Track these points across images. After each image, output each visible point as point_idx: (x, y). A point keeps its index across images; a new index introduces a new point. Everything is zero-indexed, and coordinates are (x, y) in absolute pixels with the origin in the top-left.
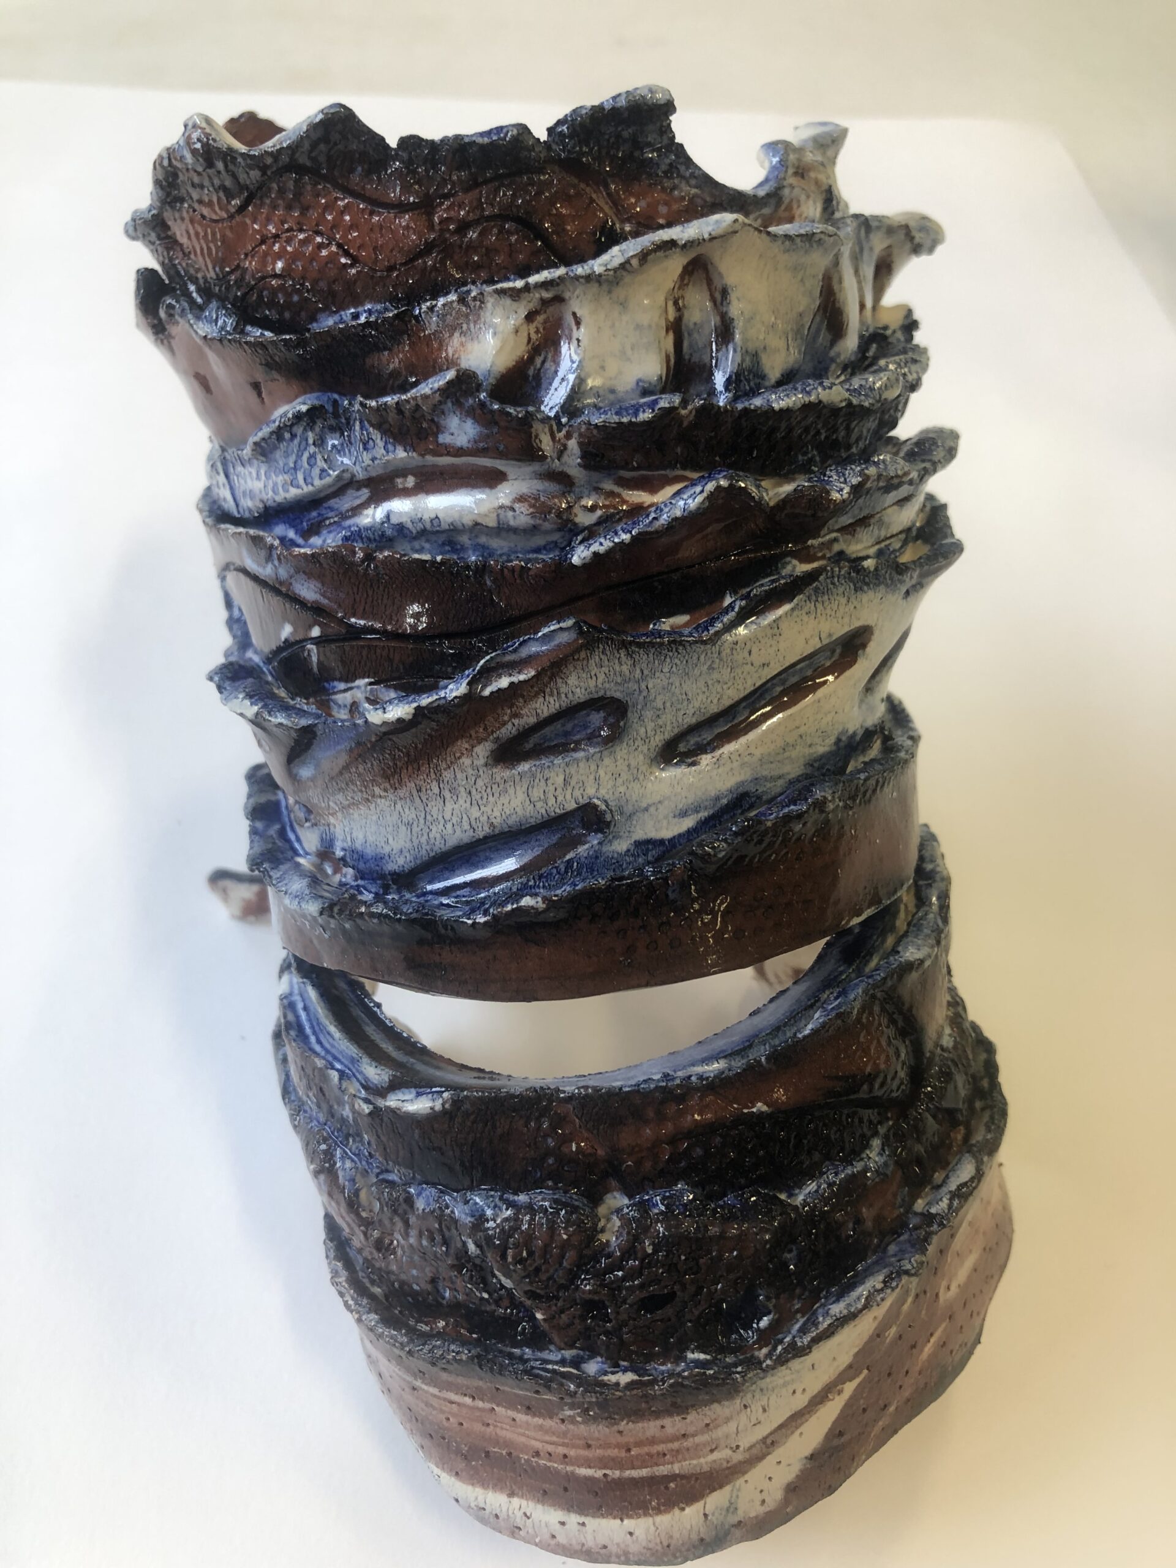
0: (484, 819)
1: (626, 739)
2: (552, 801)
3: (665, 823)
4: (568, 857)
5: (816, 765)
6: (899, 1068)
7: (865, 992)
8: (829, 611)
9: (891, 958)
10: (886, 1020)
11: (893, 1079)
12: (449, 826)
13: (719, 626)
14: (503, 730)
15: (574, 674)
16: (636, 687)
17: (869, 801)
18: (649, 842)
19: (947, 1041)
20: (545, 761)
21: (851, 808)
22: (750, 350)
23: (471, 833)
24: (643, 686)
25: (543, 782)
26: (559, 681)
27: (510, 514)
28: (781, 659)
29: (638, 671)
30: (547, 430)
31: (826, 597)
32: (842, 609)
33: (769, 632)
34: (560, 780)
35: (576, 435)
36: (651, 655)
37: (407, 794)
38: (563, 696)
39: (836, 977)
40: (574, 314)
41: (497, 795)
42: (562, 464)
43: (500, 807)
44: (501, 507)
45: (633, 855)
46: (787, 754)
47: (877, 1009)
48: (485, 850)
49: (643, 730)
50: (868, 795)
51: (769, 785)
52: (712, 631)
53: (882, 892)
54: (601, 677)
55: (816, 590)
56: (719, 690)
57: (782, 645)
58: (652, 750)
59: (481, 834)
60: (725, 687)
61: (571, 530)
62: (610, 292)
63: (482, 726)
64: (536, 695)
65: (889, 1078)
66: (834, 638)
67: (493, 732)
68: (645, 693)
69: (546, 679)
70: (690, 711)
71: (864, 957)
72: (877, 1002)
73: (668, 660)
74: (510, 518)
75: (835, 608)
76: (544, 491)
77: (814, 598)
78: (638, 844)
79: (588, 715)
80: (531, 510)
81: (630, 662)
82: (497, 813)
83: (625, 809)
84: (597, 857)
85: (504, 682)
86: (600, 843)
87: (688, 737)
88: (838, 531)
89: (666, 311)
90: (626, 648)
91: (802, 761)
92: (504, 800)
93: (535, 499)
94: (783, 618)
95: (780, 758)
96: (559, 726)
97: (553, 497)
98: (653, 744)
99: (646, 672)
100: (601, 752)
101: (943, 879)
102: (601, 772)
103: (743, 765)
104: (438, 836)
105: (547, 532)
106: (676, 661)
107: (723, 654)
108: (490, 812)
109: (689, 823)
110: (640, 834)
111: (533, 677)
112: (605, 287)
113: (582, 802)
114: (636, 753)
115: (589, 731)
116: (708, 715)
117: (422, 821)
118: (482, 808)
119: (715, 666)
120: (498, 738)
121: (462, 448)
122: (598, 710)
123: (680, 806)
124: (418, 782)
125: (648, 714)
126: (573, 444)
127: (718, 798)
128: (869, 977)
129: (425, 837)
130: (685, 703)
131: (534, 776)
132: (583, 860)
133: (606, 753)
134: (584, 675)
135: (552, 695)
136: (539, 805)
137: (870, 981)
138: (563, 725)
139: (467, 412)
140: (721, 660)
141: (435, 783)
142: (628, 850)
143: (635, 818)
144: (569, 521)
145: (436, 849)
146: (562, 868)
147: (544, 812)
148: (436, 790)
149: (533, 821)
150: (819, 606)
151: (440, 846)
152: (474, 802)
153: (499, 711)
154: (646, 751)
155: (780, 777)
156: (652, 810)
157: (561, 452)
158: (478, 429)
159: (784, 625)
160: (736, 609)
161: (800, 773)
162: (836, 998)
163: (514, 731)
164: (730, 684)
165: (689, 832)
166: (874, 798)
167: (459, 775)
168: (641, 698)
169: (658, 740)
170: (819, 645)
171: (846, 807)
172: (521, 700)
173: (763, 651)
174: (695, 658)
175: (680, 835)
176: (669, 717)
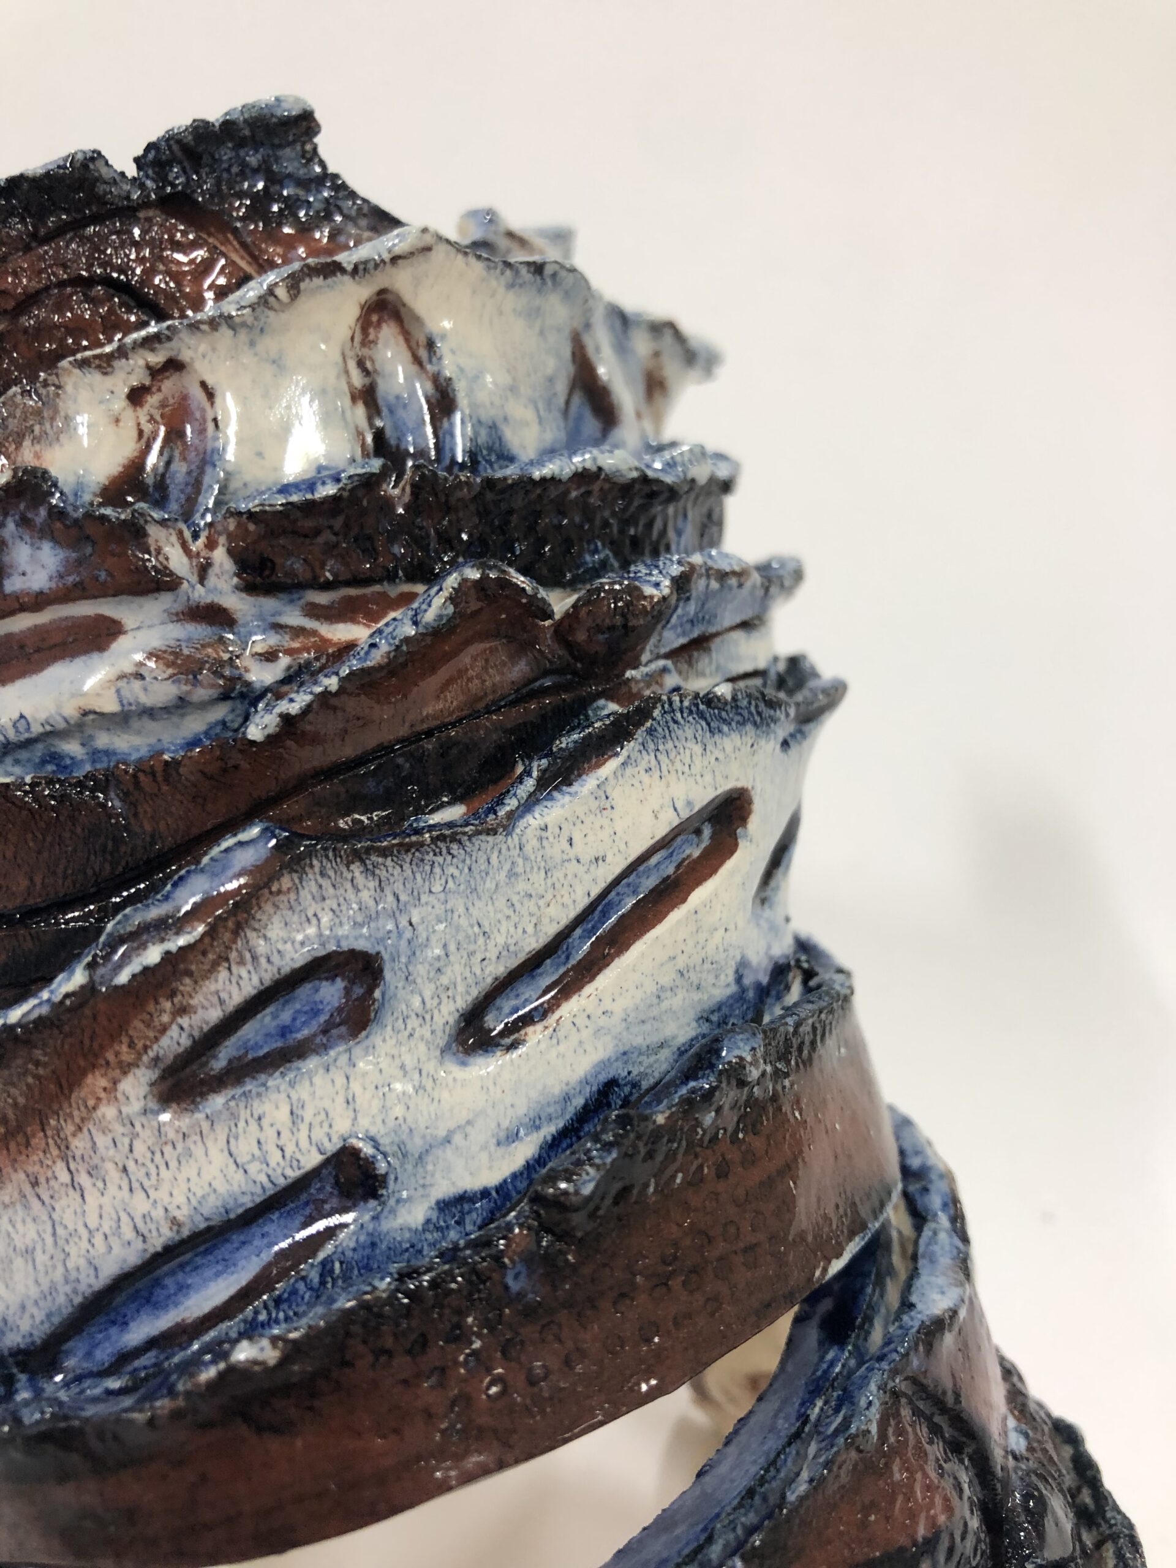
0: (158, 1213)
1: (388, 1020)
2: (275, 1157)
3: (484, 1156)
4: (321, 1255)
5: (714, 1018)
6: (967, 1514)
7: (882, 1387)
8: (678, 765)
9: (905, 1318)
10: (925, 1430)
11: (963, 1538)
12: (98, 1240)
13: (511, 803)
14: (165, 1041)
15: (276, 919)
16: (390, 926)
17: (810, 1059)
18: (463, 1199)
19: (1018, 1443)
20: (250, 1086)
21: (787, 1075)
22: (483, 418)
23: (139, 1245)
24: (403, 922)
25: (253, 1125)
26: (251, 934)
27: (137, 684)
28: (623, 847)
29: (390, 898)
30: (174, 539)
31: (670, 745)
32: (698, 760)
33: (595, 805)
34: (282, 1115)
35: (222, 540)
36: (406, 866)
37: (16, 1195)
38: (263, 961)
39: (825, 1372)
40: (203, 385)
41: (173, 1164)
42: (209, 591)
43: (184, 1186)
44: (122, 677)
45: (438, 1229)
46: (665, 1005)
47: (906, 1412)
48: (173, 1273)
49: (416, 1002)
50: (805, 1052)
51: (646, 1061)
52: (502, 812)
53: (864, 1211)
54: (325, 919)
55: (651, 732)
56: (533, 909)
57: (620, 825)
58: (439, 1033)
59: (157, 1244)
60: (542, 903)
61: (242, 696)
62: (252, 344)
63: (125, 1040)
64: (215, 966)
65: (958, 1539)
66: (696, 809)
67: (146, 1048)
68: (408, 934)
69: (227, 936)
70: (492, 954)
71: (861, 1327)
72: (903, 1401)
73: (437, 870)
74: (136, 692)
75: (687, 761)
76: (189, 640)
77: (651, 746)
78: (444, 1206)
79: (317, 990)
80: (170, 671)
81: (372, 884)
82: (180, 1199)
83: (409, 1147)
84: (373, 1245)
85: (153, 955)
86: (375, 1218)
87: (498, 1002)
88: (667, 656)
89: (347, 372)
90: (363, 861)
91: (692, 1014)
92: (189, 1170)
93: (173, 653)
94: (612, 781)
95: (655, 1012)
96: (268, 1019)
97: (203, 646)
98: (439, 1021)
99: (403, 897)
100: (349, 1050)
101: (942, 1176)
102: (356, 1086)
103: (597, 1032)
104: (82, 1262)
105: (203, 706)
106: (452, 870)
107: (528, 849)
108: (166, 1199)
109: (526, 1150)
110: (444, 1188)
111: (203, 935)
112: (243, 335)
113: (331, 1147)
114: (413, 1043)
115: (323, 1018)
116: (522, 957)
117: (49, 1240)
118: (151, 1192)
119: (519, 869)
120: (157, 1060)
121: (41, 593)
122: (332, 979)
123: (505, 1124)
124: (30, 1169)
125: (421, 970)
126: (220, 555)
127: (567, 1098)
128: (881, 1358)
129: (60, 1270)
130: (481, 940)
131: (235, 1117)
132: (349, 1254)
133: (357, 1051)
134: (295, 918)
135: (242, 962)
136: (254, 1168)
137: (885, 1365)
138: (275, 1017)
139: (41, 530)
140: (526, 859)
141: (60, 1166)
142: (428, 1221)
143: (430, 1159)
144: (234, 680)
145: (83, 1288)
146: (314, 1276)
147: (263, 1179)
148: (65, 1177)
149: (248, 1202)
150: (662, 757)
151: (92, 1282)
152: (135, 1185)
153: (151, 1007)
154: (428, 1035)
155: (662, 1046)
156: (458, 1139)
157: (203, 571)
158: (62, 554)
159: (615, 794)
160: (535, 774)
161: (693, 1034)
162: (837, 1410)
163: (185, 1042)
164: (549, 896)
165: (530, 1167)
166: (815, 1056)
167: (102, 1141)
168: (403, 943)
169: (448, 1012)
170: (676, 822)
171: (777, 1074)
172: (187, 981)
173: (590, 838)
174: (482, 860)
175: (515, 1176)
176: (458, 968)
